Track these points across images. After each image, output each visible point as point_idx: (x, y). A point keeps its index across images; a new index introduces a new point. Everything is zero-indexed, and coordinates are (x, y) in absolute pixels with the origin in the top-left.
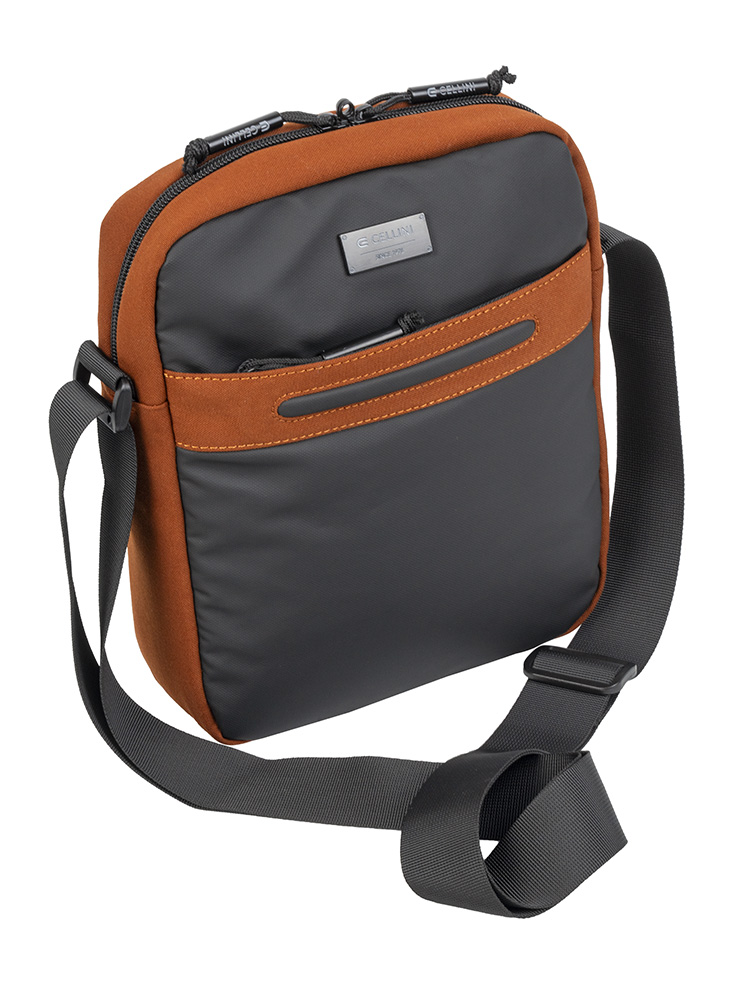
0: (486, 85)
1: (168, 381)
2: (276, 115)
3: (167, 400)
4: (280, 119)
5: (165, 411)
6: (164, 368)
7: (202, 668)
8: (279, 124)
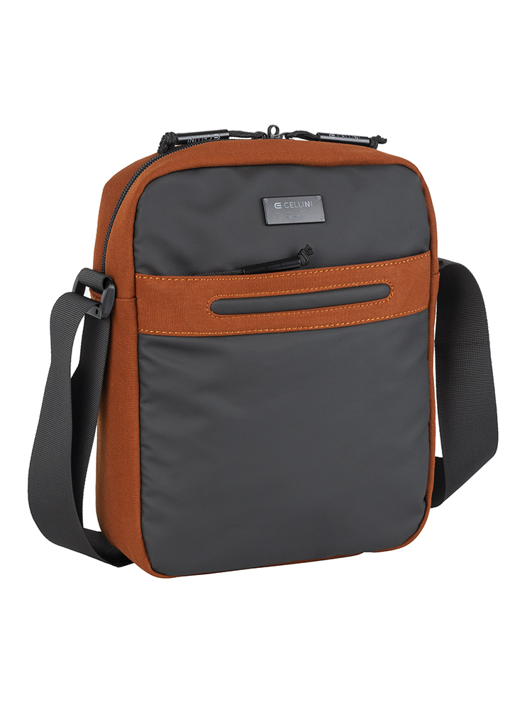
0: (368, 141)
1: (137, 280)
2: (226, 131)
3: (135, 297)
4: (228, 134)
5: (133, 304)
6: (135, 272)
7: (141, 510)
8: (227, 137)
